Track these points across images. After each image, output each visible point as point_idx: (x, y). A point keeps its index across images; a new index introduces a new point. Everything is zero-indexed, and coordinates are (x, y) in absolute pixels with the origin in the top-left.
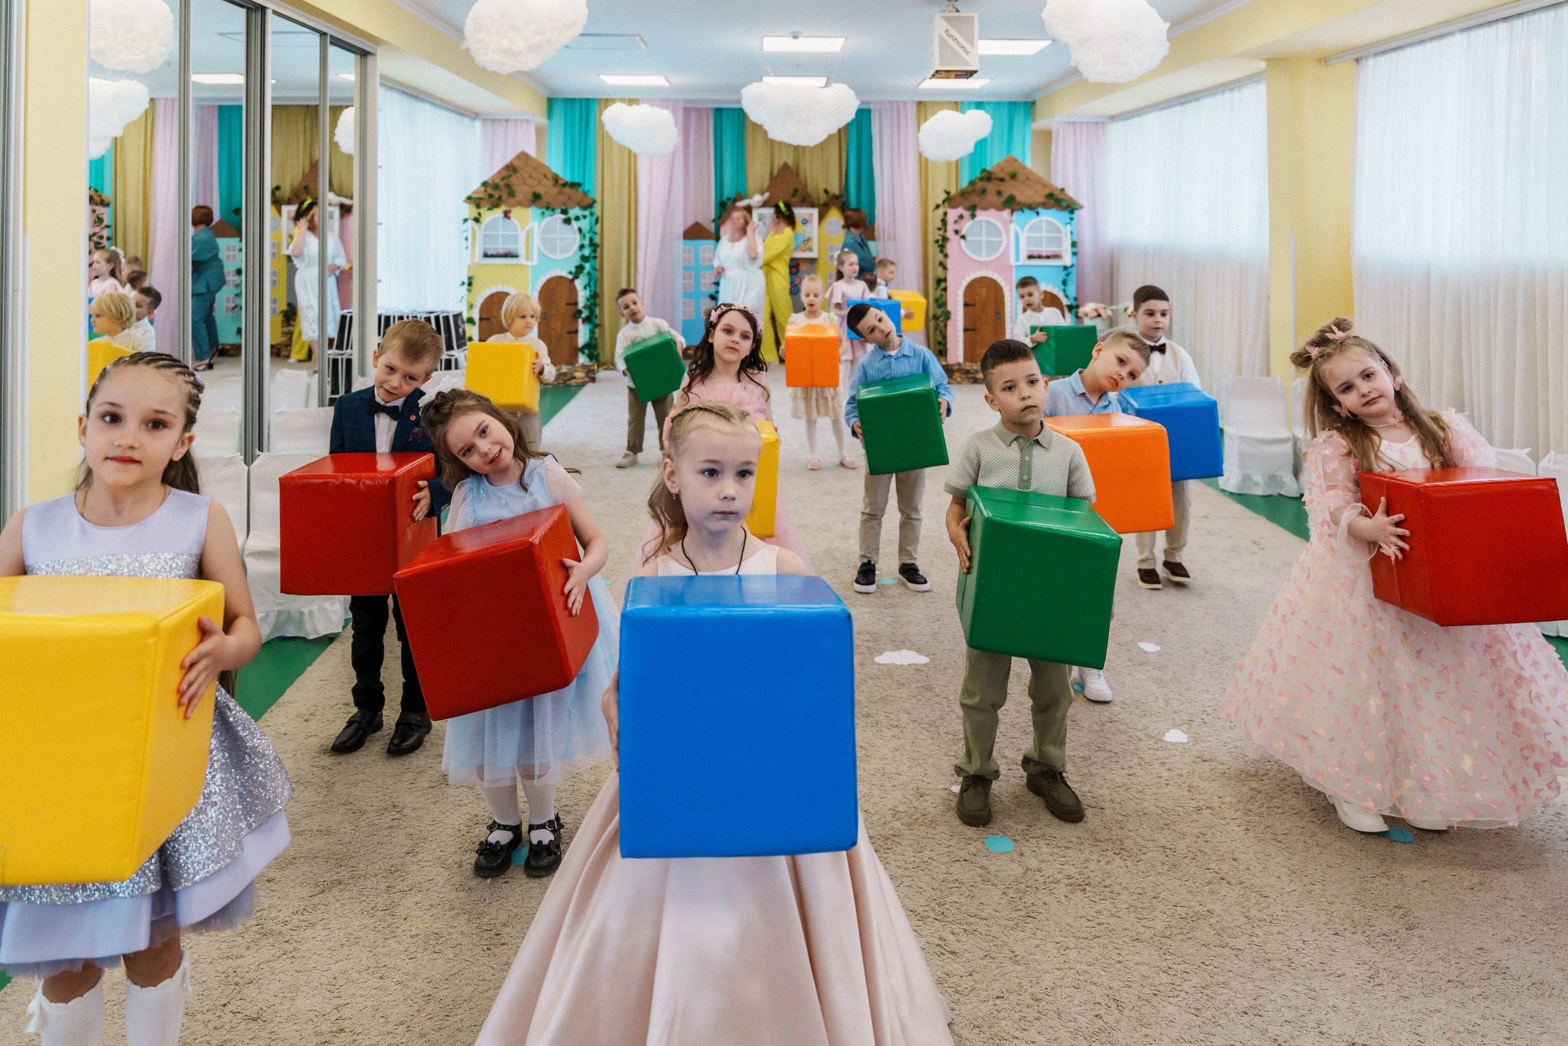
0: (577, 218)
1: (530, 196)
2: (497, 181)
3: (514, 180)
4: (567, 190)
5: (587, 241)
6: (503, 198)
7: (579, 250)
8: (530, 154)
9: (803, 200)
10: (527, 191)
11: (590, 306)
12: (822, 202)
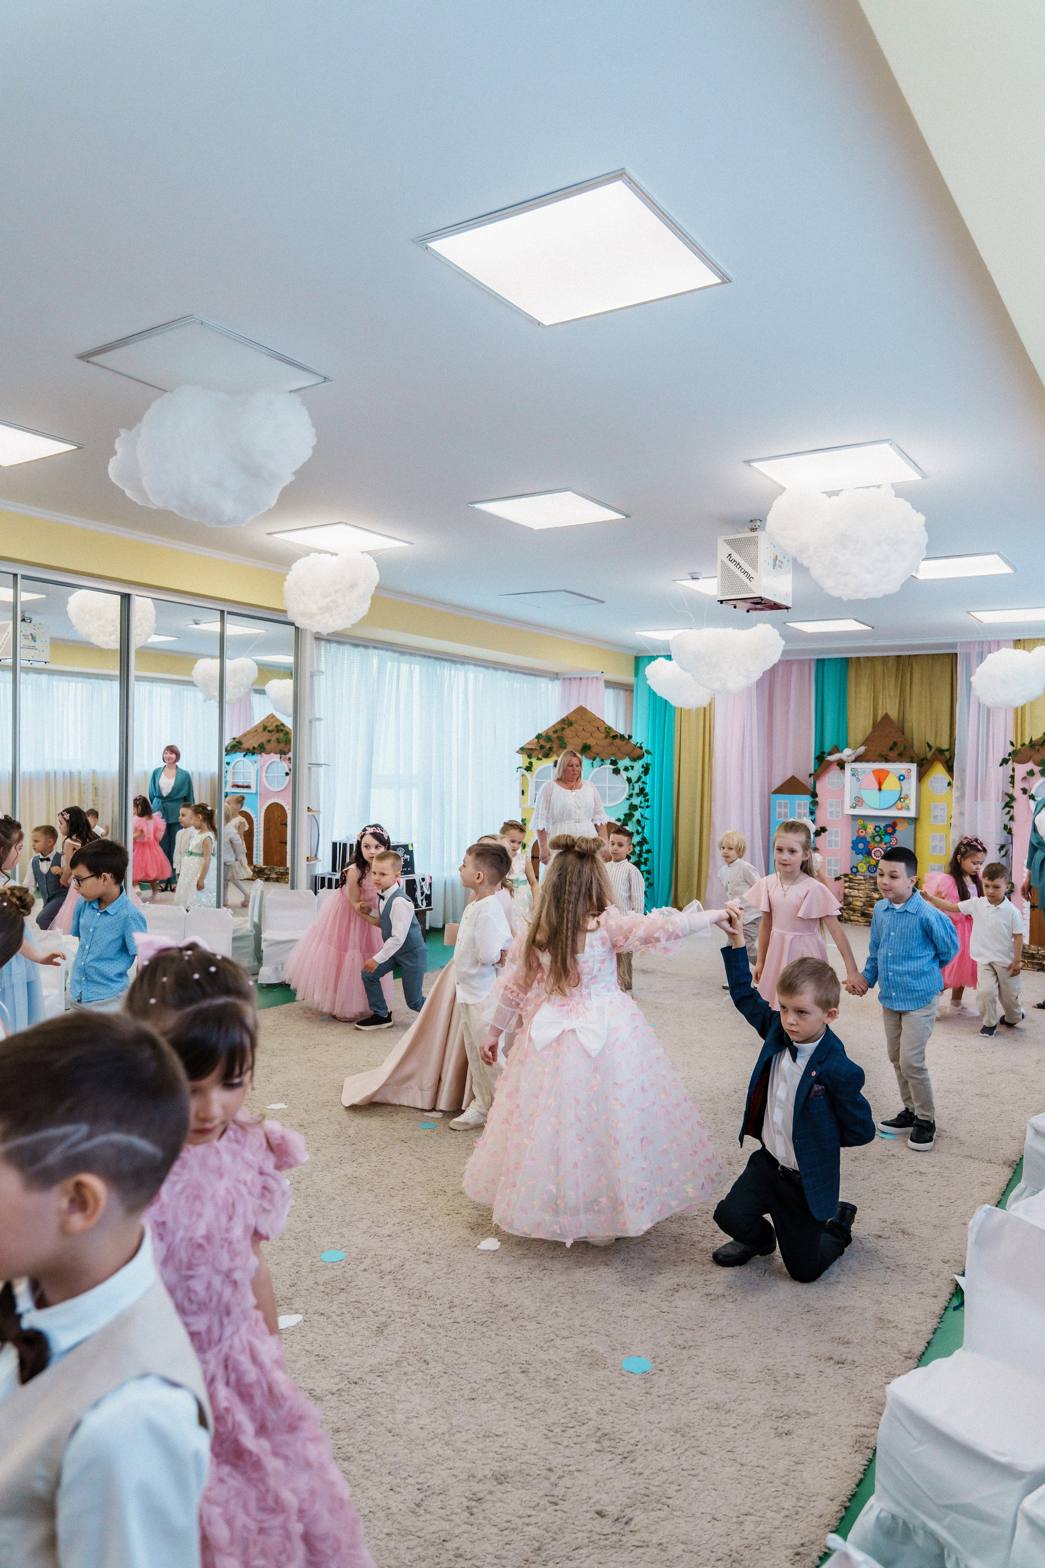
0: (626, 769)
2: (551, 733)
3: (568, 733)
4: (618, 741)
5: (637, 790)
6: (554, 749)
7: (628, 799)
8: (589, 709)
9: (900, 755)
10: (577, 743)
11: (638, 852)
12: (922, 757)
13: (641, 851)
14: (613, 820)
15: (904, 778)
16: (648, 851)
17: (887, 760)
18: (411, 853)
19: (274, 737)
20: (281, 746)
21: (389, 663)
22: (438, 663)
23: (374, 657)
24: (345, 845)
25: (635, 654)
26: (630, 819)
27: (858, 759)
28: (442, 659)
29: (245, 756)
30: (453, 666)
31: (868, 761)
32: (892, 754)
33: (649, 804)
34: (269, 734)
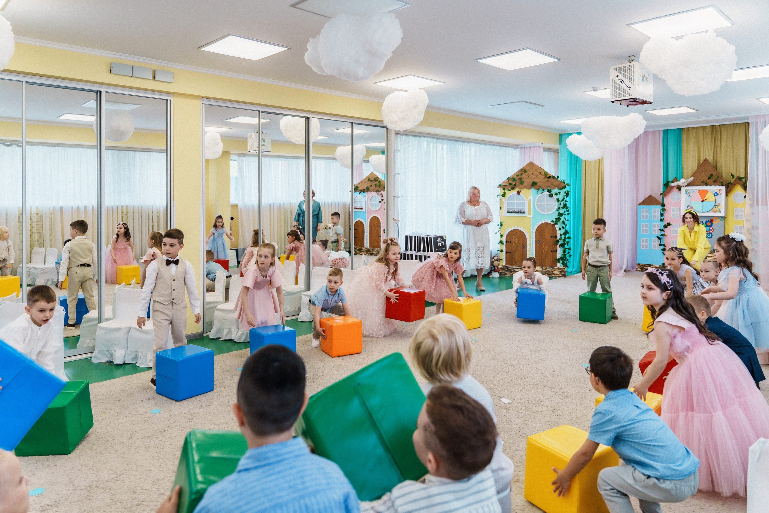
0: (556, 194)
1: (531, 183)
2: (515, 177)
3: (524, 176)
4: (551, 180)
5: (562, 205)
6: (517, 185)
7: (557, 210)
8: (535, 163)
9: (715, 181)
10: (530, 181)
11: (563, 238)
12: (728, 182)
13: (565, 238)
14: (549, 222)
15: (717, 194)
16: (569, 238)
17: (706, 184)
18: (444, 240)
19: (374, 183)
20: (377, 188)
21: (431, 144)
22: (456, 143)
23: (424, 141)
24: (412, 237)
25: (559, 133)
26: (559, 221)
27: (689, 185)
28: (458, 141)
29: (360, 193)
30: (464, 144)
31: (695, 186)
32: (709, 181)
33: (569, 212)
34: (371, 182)
